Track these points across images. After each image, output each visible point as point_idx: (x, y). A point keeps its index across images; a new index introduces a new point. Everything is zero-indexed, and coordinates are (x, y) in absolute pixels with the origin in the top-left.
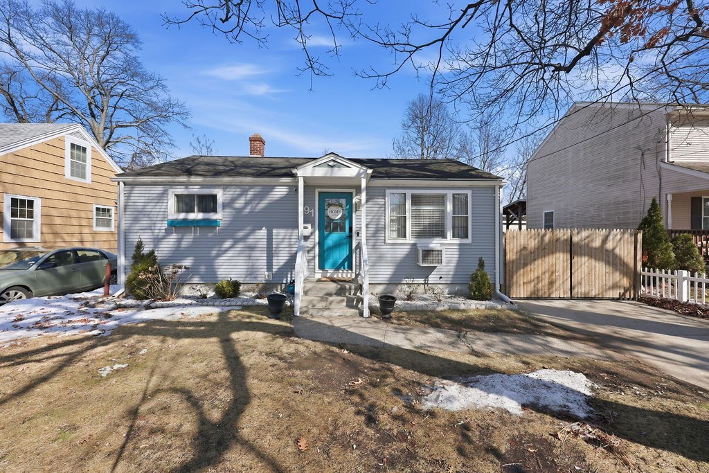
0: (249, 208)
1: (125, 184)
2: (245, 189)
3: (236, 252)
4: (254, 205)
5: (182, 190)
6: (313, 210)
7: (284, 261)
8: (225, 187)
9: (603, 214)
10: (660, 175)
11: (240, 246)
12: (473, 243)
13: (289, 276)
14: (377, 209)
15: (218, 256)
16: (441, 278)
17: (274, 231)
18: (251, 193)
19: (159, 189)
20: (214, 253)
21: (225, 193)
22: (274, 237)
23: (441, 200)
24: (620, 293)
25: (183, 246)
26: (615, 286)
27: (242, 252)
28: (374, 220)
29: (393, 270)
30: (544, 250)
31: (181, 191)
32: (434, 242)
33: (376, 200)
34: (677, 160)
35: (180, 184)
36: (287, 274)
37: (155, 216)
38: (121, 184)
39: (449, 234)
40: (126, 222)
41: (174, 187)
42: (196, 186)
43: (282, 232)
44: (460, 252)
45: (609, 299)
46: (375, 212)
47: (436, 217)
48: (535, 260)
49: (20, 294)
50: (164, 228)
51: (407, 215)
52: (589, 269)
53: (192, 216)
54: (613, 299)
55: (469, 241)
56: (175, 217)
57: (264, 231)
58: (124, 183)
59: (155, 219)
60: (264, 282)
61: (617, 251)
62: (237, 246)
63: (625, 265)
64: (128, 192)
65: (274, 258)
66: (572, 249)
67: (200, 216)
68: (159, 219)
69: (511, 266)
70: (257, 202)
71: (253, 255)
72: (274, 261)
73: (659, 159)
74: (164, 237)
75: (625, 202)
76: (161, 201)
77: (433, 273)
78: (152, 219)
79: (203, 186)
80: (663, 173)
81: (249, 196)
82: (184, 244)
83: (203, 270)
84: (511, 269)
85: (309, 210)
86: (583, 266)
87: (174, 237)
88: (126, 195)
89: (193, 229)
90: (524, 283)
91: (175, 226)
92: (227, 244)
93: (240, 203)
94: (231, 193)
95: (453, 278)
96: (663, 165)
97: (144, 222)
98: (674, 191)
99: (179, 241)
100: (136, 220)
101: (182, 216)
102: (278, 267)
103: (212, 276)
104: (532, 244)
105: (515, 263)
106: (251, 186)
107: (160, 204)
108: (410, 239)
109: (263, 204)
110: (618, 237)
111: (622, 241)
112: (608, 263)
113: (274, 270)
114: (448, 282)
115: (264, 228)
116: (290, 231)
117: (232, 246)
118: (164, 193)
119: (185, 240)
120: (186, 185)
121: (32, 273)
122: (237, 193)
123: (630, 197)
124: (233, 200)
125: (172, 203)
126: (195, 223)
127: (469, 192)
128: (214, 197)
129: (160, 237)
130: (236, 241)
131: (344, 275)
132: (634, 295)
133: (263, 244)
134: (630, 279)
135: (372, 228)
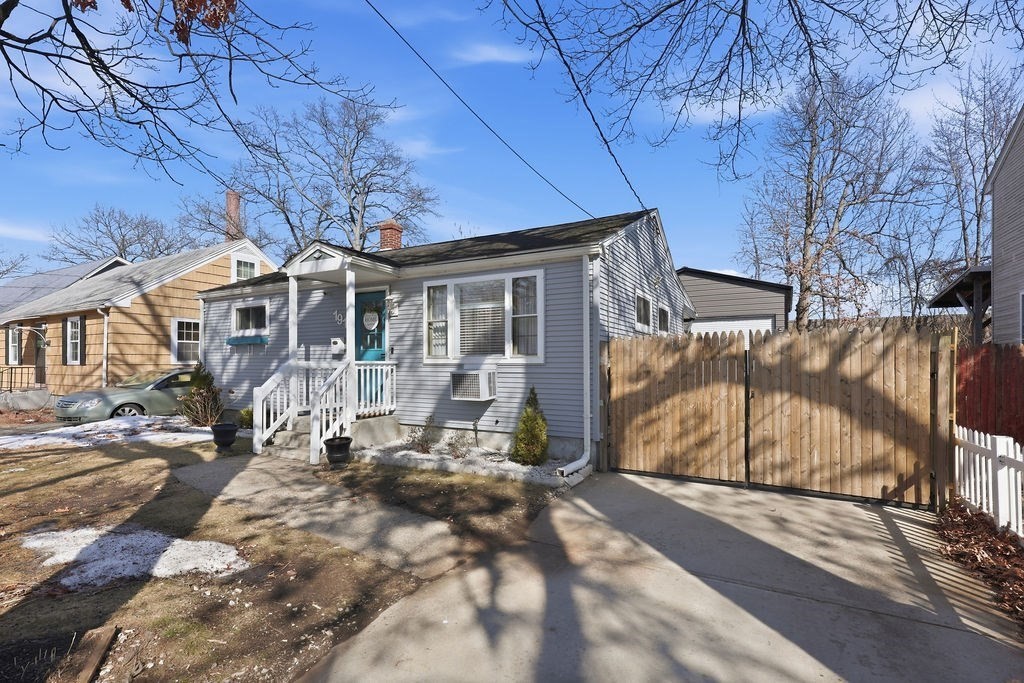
1: (205, 301)
8: (271, 296)
12: (545, 362)
14: (413, 312)
16: (497, 422)
17: (311, 349)
19: (226, 304)
20: (264, 376)
21: (271, 303)
22: (311, 357)
23: (500, 291)
24: (885, 489)
25: (242, 368)
26: (869, 468)
28: (411, 329)
29: (433, 406)
30: (687, 377)
31: (240, 304)
32: (487, 361)
33: (412, 299)
35: (239, 297)
37: (223, 334)
39: (509, 347)
41: (235, 301)
42: (251, 299)
43: (318, 348)
44: (526, 378)
45: (852, 499)
46: (412, 316)
47: (495, 320)
48: (666, 397)
49: (134, 411)
51: (449, 318)
52: (791, 423)
53: (248, 333)
54: (863, 501)
55: (539, 360)
56: (236, 335)
57: (302, 349)
58: (203, 300)
59: (223, 338)
61: (876, 380)
63: (901, 417)
64: (207, 309)
67: (254, 332)
68: (225, 337)
69: (620, 408)
74: (229, 358)
76: (227, 318)
77: (486, 414)
78: (221, 337)
79: (255, 297)
82: (243, 364)
84: (619, 413)
85: (342, 318)
86: (777, 413)
87: (236, 357)
88: (206, 312)
89: (248, 347)
91: (239, 344)
92: (274, 365)
93: (283, 315)
94: (276, 303)
97: (217, 341)
99: (240, 361)
100: (212, 339)
101: (242, 333)
104: (662, 365)
105: (626, 402)
107: (226, 321)
109: (302, 315)
110: (879, 345)
111: (891, 357)
112: (847, 409)
114: (510, 430)
115: (302, 346)
116: (325, 348)
118: (229, 309)
119: (243, 360)
120: (244, 299)
121: (147, 393)
122: (281, 302)
124: (278, 312)
125: (234, 317)
126: (251, 341)
127: (539, 274)
128: (262, 309)
129: (227, 357)
132: (932, 497)
134: (918, 455)
135: (408, 341)
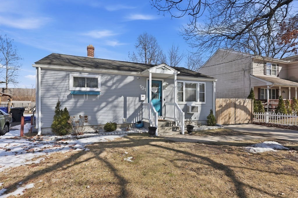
0: (115, 86)
1: (42, 69)
2: (113, 76)
3: (108, 108)
4: (118, 84)
5: (78, 75)
6: (145, 88)
7: (132, 112)
8: (103, 74)
9: (230, 93)
10: (250, 80)
11: (110, 106)
12: (206, 103)
13: (134, 120)
15: (98, 111)
16: (195, 118)
17: (127, 98)
18: (116, 79)
19: (63, 74)
20: (96, 109)
21: (102, 77)
22: (127, 101)
23: (194, 86)
24: (248, 121)
25: (78, 105)
26: (246, 119)
27: (111, 108)
28: (171, 94)
30: (227, 106)
32: (193, 103)
33: (171, 85)
34: (255, 75)
35: (77, 71)
36: (133, 119)
37: (61, 88)
38: (40, 69)
39: (198, 100)
40: (42, 91)
41: (73, 73)
42: (86, 73)
43: (131, 98)
44: (201, 107)
46: (171, 90)
47: (193, 93)
48: (225, 110)
50: (67, 95)
51: (184, 92)
52: (240, 113)
53: (83, 89)
54: (246, 124)
55: (204, 103)
56: (73, 89)
57: (122, 98)
59: (61, 90)
60: (122, 123)
61: (247, 107)
62: (108, 105)
63: (249, 111)
64: (43, 74)
65: (127, 111)
66: (236, 106)
67: (88, 89)
68: (63, 90)
70: (119, 83)
71: (116, 110)
72: (127, 113)
73: (250, 74)
74: (66, 101)
75: (238, 89)
76: (64, 80)
77: (192, 116)
78: (59, 90)
79: (90, 73)
80: (251, 79)
81: (114, 80)
82: (79, 104)
83: (90, 118)
84: (217, 114)
85: (144, 88)
86: (238, 112)
87: (72, 101)
88: (42, 75)
89: (84, 96)
90: (221, 119)
91: (75, 94)
92: (103, 105)
93: (110, 84)
94: (106, 78)
95: (199, 118)
96: (251, 76)
97: (54, 92)
98: (254, 86)
99: (76, 103)
100: (48, 90)
101: (78, 89)
102: (129, 115)
103: (95, 121)
104: (224, 104)
105: (218, 112)
106: (116, 75)
107: (64, 82)
108: (184, 102)
109: (122, 85)
112: (245, 111)
113: (127, 117)
114: (198, 120)
115: (122, 96)
116: (135, 98)
117: (106, 106)
118: (67, 76)
119: (79, 102)
120: (80, 72)
122: (108, 78)
123: (240, 87)
124: (106, 82)
125: (71, 81)
126: (86, 93)
127: (205, 83)
128: (96, 80)
129: (64, 100)
130: (108, 103)
131: (161, 119)
132: (252, 122)
133: (122, 104)
134: (250, 116)
135: (170, 97)
